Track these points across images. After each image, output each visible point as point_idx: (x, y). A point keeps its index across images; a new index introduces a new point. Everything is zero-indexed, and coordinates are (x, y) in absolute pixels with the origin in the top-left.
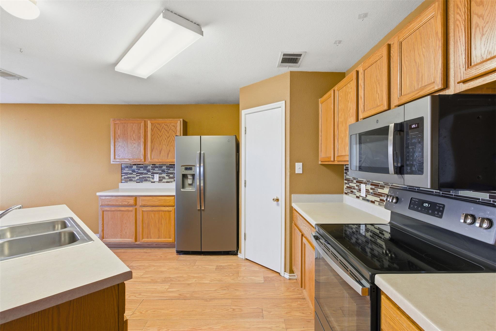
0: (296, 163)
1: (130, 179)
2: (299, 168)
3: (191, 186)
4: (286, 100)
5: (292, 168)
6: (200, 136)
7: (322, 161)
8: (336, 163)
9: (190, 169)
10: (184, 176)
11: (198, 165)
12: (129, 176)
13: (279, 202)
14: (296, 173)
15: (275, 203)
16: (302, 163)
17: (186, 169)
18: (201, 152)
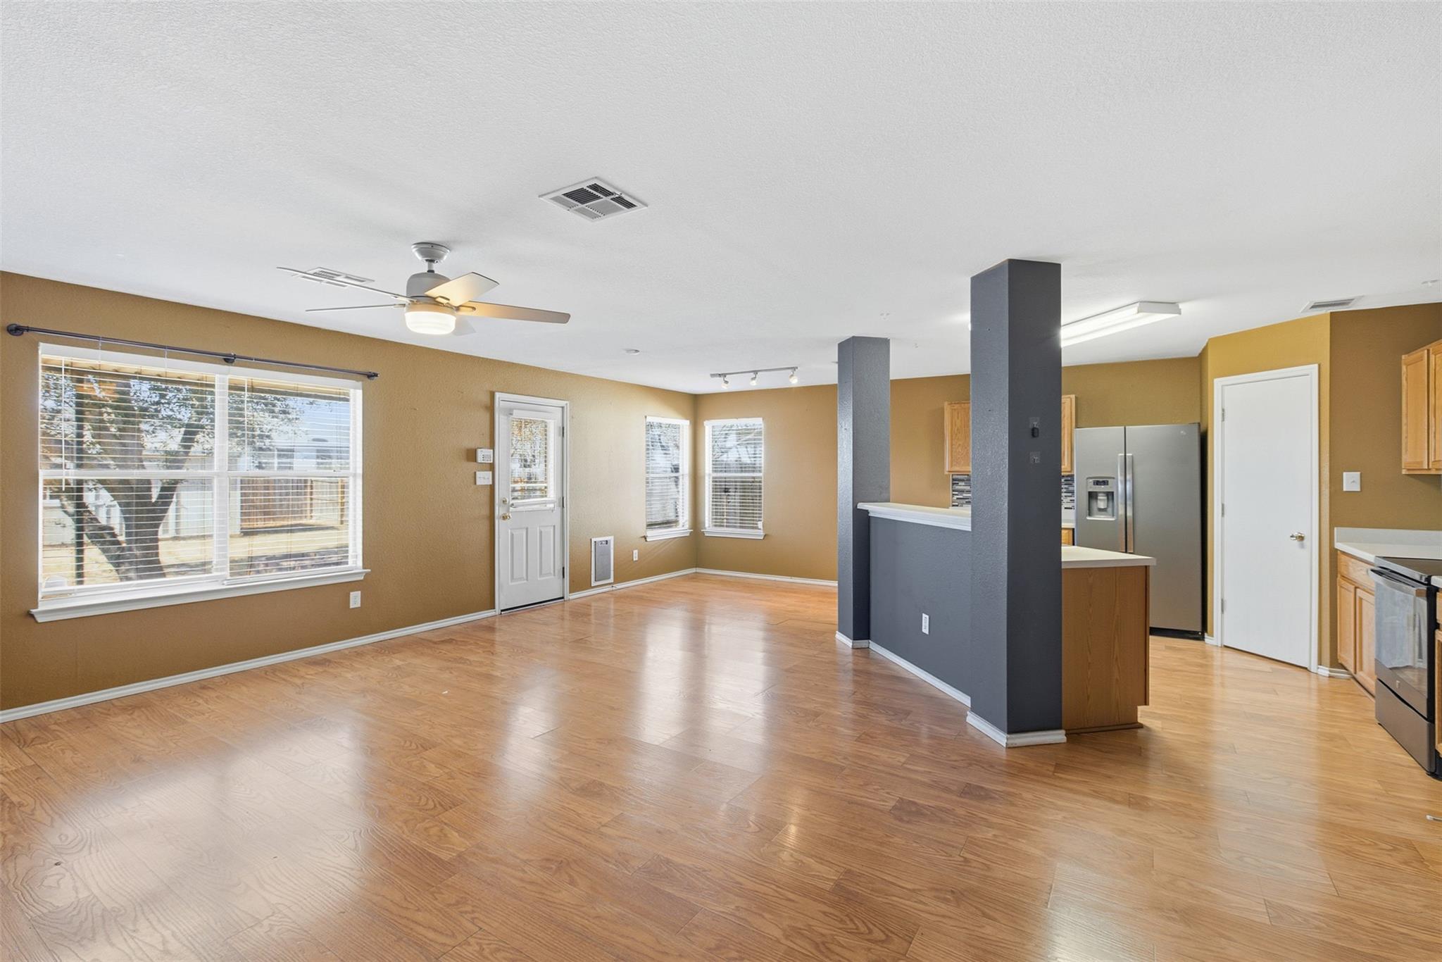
0: (1345, 474)
1: (967, 500)
2: (1351, 481)
3: (1103, 513)
4: (1323, 363)
5: (1336, 481)
6: (1123, 427)
7: (1408, 470)
8: (1433, 472)
9: (1105, 483)
10: (1092, 496)
11: (1120, 478)
12: (965, 495)
13: (1305, 541)
14: (1345, 489)
15: (1296, 542)
16: (1359, 473)
17: (1097, 483)
18: (1127, 455)
